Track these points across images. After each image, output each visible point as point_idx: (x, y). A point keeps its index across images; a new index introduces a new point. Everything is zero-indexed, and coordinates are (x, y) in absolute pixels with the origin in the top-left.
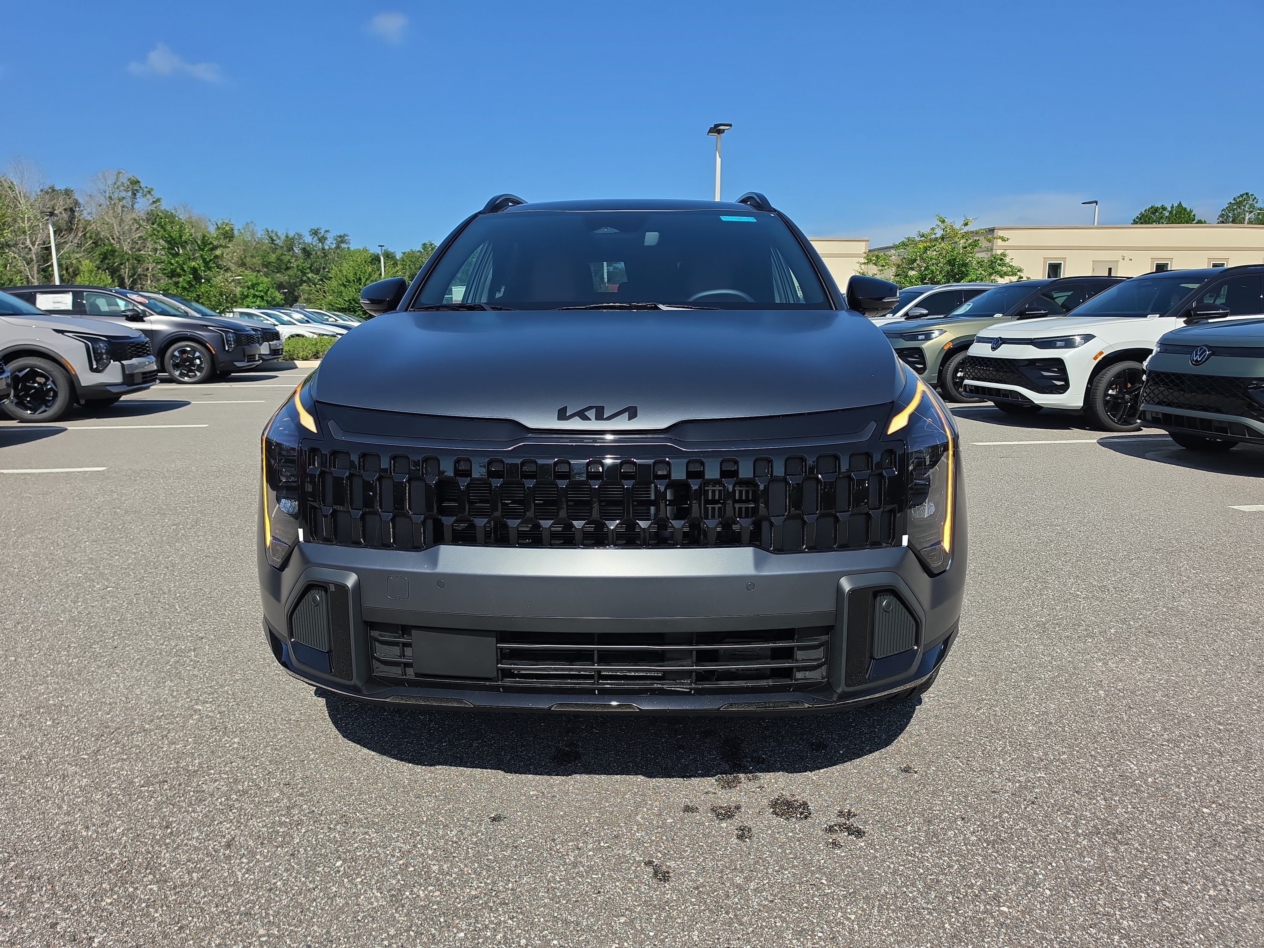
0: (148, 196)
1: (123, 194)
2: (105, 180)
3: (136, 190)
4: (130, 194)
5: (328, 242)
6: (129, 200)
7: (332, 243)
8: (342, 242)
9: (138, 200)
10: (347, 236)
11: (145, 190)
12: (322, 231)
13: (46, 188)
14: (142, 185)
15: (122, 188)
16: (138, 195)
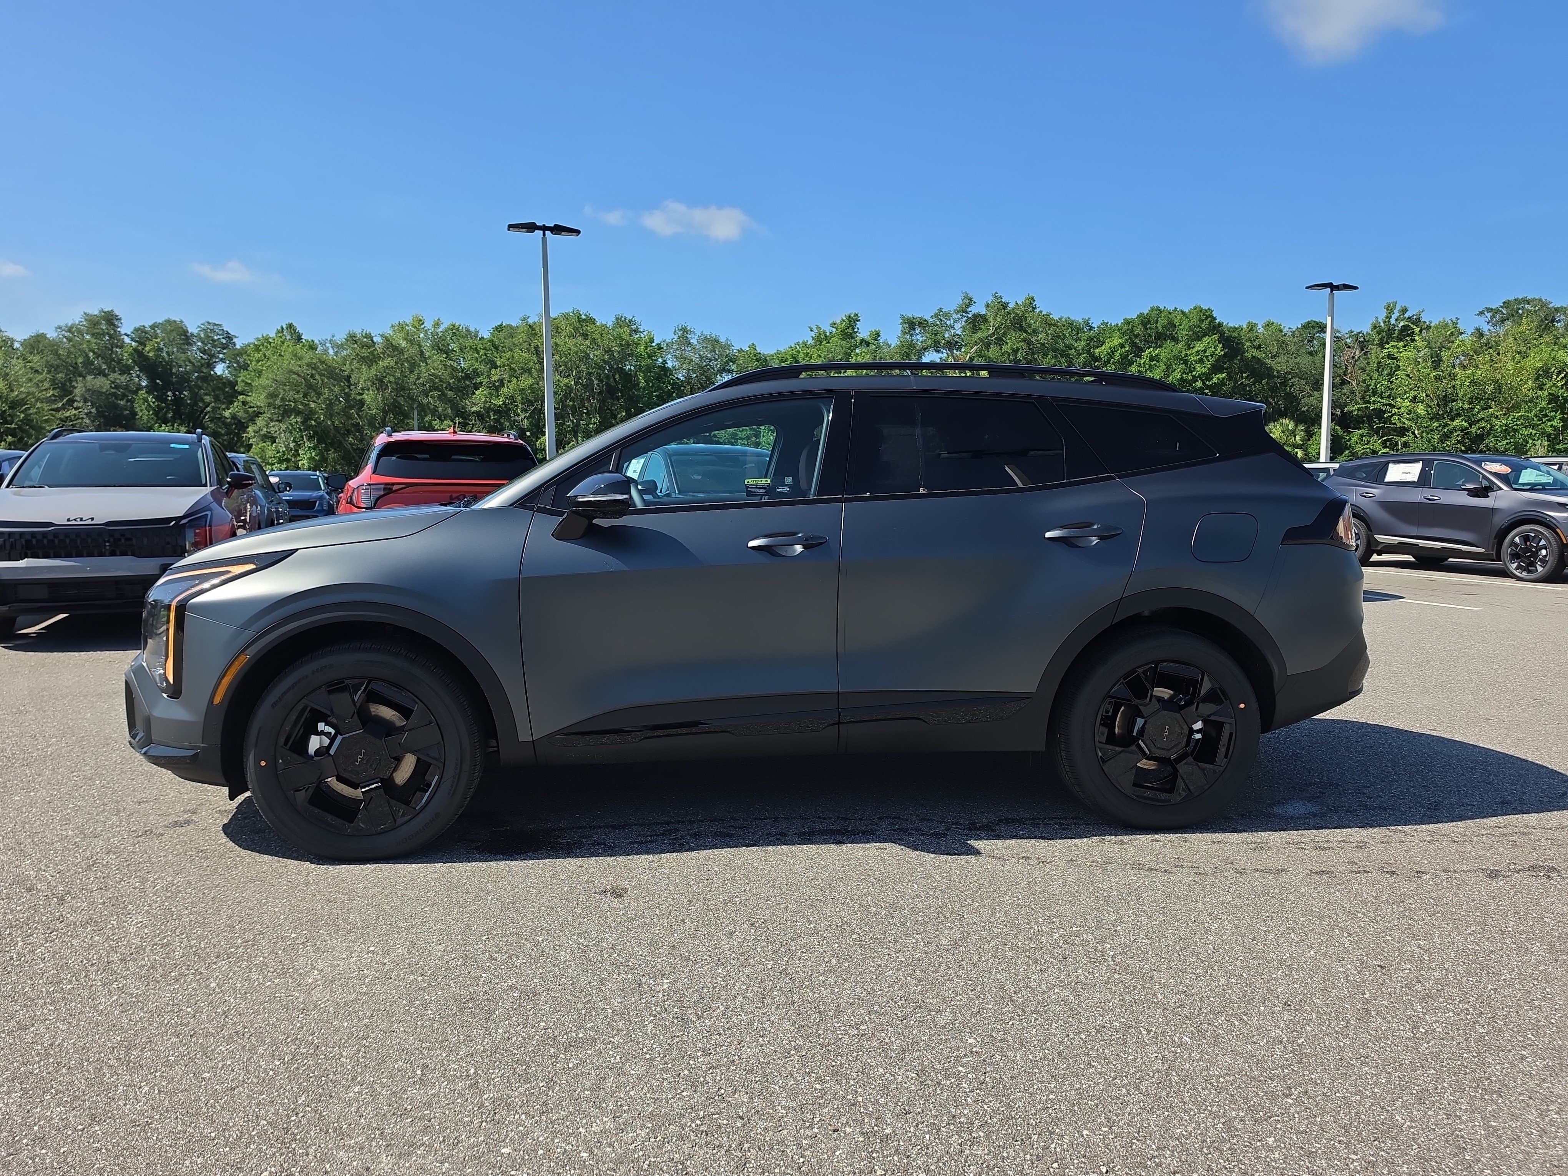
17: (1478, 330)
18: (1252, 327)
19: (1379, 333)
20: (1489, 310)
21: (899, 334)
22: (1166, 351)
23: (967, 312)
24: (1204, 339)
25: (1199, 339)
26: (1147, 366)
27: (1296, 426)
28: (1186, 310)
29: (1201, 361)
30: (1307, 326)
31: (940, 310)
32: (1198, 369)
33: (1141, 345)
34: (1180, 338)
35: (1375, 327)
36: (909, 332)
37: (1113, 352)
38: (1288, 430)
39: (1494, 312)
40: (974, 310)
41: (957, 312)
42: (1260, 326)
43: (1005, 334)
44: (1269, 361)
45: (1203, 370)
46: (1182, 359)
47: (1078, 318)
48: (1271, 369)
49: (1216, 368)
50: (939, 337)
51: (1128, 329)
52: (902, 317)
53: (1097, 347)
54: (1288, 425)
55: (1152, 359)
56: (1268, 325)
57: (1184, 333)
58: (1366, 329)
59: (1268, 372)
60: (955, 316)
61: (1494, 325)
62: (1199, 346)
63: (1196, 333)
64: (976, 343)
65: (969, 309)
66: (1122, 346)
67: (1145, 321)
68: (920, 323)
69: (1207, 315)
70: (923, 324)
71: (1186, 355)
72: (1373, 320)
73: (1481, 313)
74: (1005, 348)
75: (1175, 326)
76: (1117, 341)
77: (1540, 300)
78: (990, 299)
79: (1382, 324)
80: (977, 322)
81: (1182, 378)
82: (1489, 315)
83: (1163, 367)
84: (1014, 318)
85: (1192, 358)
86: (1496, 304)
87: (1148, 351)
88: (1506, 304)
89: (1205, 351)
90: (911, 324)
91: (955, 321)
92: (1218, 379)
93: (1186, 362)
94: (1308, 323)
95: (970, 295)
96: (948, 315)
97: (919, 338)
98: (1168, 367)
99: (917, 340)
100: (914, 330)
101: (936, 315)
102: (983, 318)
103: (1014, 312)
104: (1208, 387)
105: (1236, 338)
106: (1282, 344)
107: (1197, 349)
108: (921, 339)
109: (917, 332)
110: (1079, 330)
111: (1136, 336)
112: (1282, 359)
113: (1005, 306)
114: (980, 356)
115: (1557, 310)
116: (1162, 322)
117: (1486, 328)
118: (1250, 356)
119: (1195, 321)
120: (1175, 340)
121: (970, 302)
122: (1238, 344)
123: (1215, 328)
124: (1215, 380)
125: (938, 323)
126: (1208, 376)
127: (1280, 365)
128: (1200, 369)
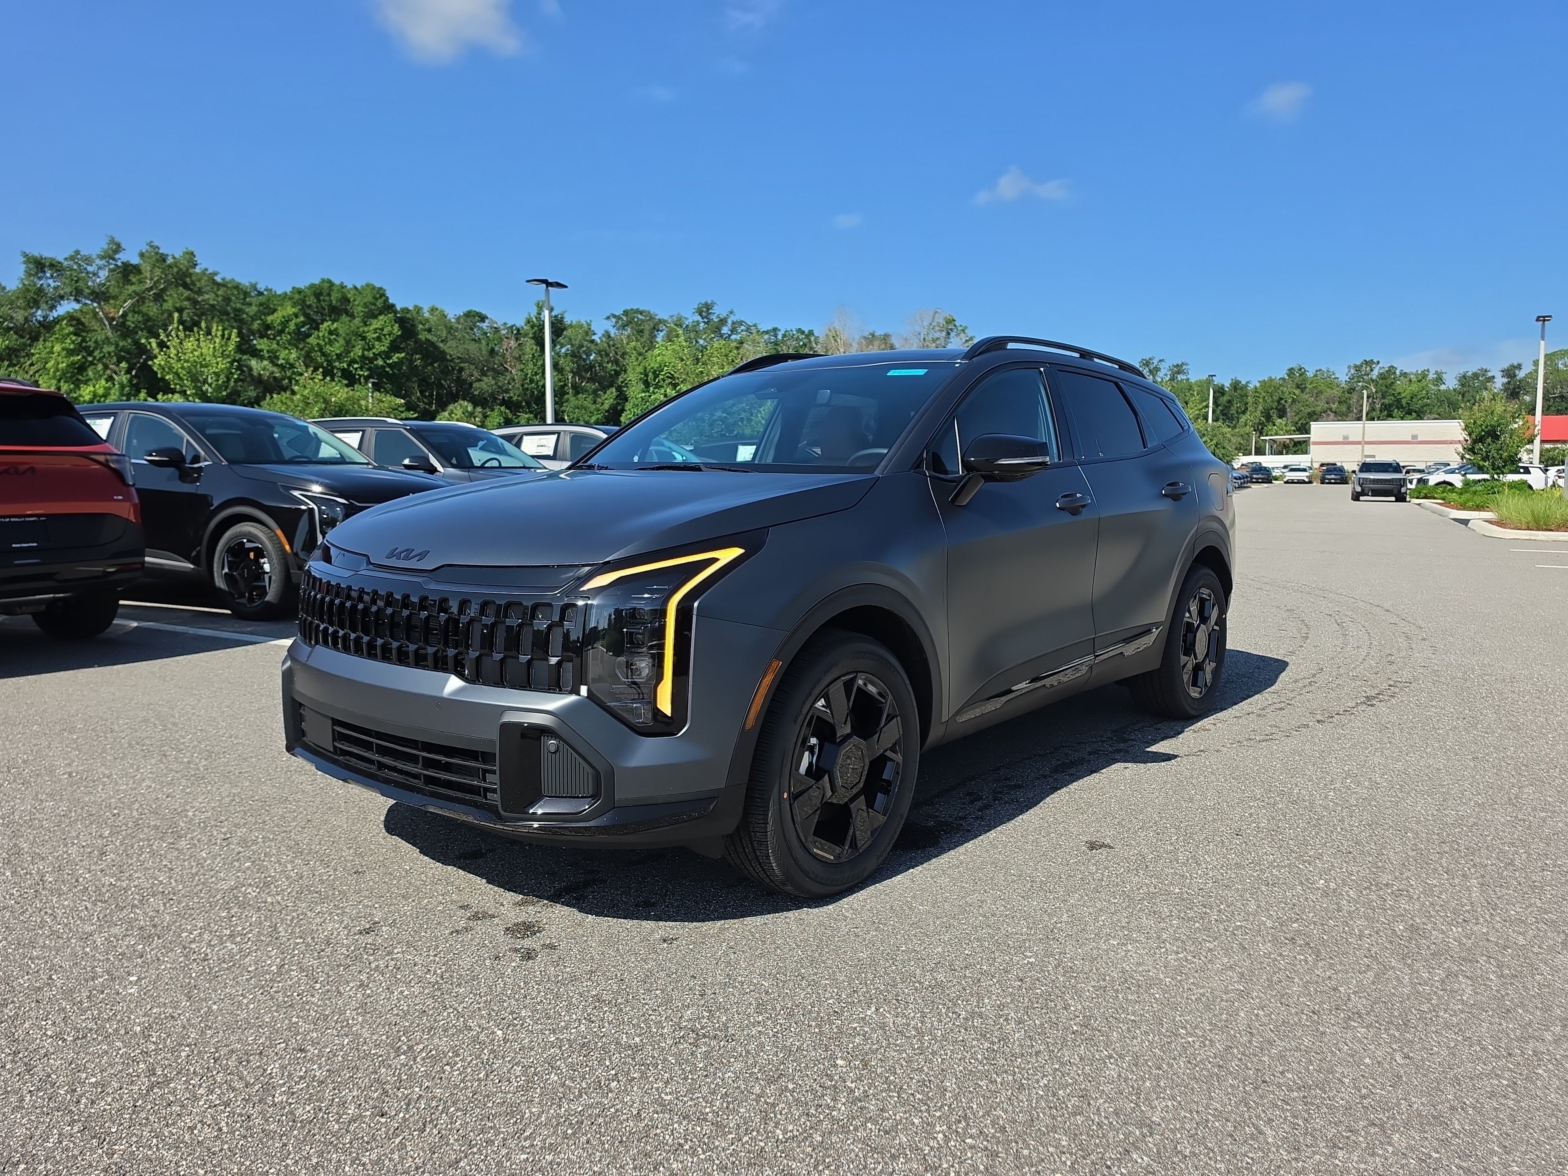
0: (962, 335)
1: (937, 335)
2: (922, 321)
3: (951, 329)
4: (944, 334)
5: (1161, 374)
6: (943, 340)
7: (1166, 375)
8: (1179, 373)
9: (952, 340)
10: (1187, 364)
11: (960, 328)
12: (1155, 362)
13: (866, 334)
14: (957, 324)
15: (937, 328)
16: (952, 334)
17: (607, 332)
18: (418, 310)
19: (532, 327)
20: (614, 316)
21: (22, 274)
22: (342, 325)
23: (114, 259)
24: (381, 317)
25: (375, 317)
26: (327, 340)
27: (474, 408)
28: (359, 287)
29: (379, 339)
30: (469, 314)
31: (77, 252)
32: (377, 347)
33: (318, 318)
34: (356, 314)
35: (529, 322)
36: (37, 273)
37: (285, 323)
38: (467, 411)
39: (618, 318)
40: (122, 257)
41: (102, 258)
42: (425, 310)
43: (163, 290)
44: (441, 345)
45: (383, 348)
46: (360, 336)
47: (244, 281)
48: (444, 353)
49: (394, 347)
50: (80, 284)
51: (299, 297)
52: (25, 255)
53: (269, 314)
54: (467, 407)
55: (331, 333)
56: (433, 310)
57: (360, 309)
58: (520, 322)
59: (441, 356)
60: (98, 262)
61: (618, 329)
62: (376, 324)
63: (371, 311)
64: (130, 296)
65: (117, 256)
66: (296, 316)
67: (318, 292)
68: (52, 266)
69: (381, 294)
70: (54, 265)
71: (364, 332)
72: (526, 316)
73: (608, 318)
74: (166, 306)
75: (349, 301)
76: (290, 310)
77: (649, 312)
78: (145, 248)
79: (534, 320)
80: (128, 271)
81: (363, 355)
82: (614, 320)
83: (342, 341)
84: (178, 273)
85: (371, 336)
86: (619, 312)
87: (326, 324)
88: (626, 313)
89: (382, 330)
90: (39, 265)
91: (100, 268)
92: (398, 358)
93: (364, 338)
94: (469, 312)
95: (117, 239)
96: (88, 260)
97: (50, 283)
98: (348, 342)
99: (49, 285)
100: (44, 272)
101: (72, 258)
102: (136, 269)
103: (177, 267)
104: (389, 365)
105: (409, 319)
106: (450, 329)
107: (374, 326)
108: (52, 284)
109: (48, 275)
110: (246, 294)
111: (309, 307)
112: (452, 343)
113: (163, 258)
114: (135, 312)
115: (660, 320)
116: (335, 296)
117: (613, 332)
118: (423, 339)
119: (370, 298)
120: (352, 316)
121: (118, 248)
122: (412, 325)
123: (389, 308)
124: (395, 359)
125: (75, 267)
126: (387, 355)
127: (451, 349)
128: (380, 347)
